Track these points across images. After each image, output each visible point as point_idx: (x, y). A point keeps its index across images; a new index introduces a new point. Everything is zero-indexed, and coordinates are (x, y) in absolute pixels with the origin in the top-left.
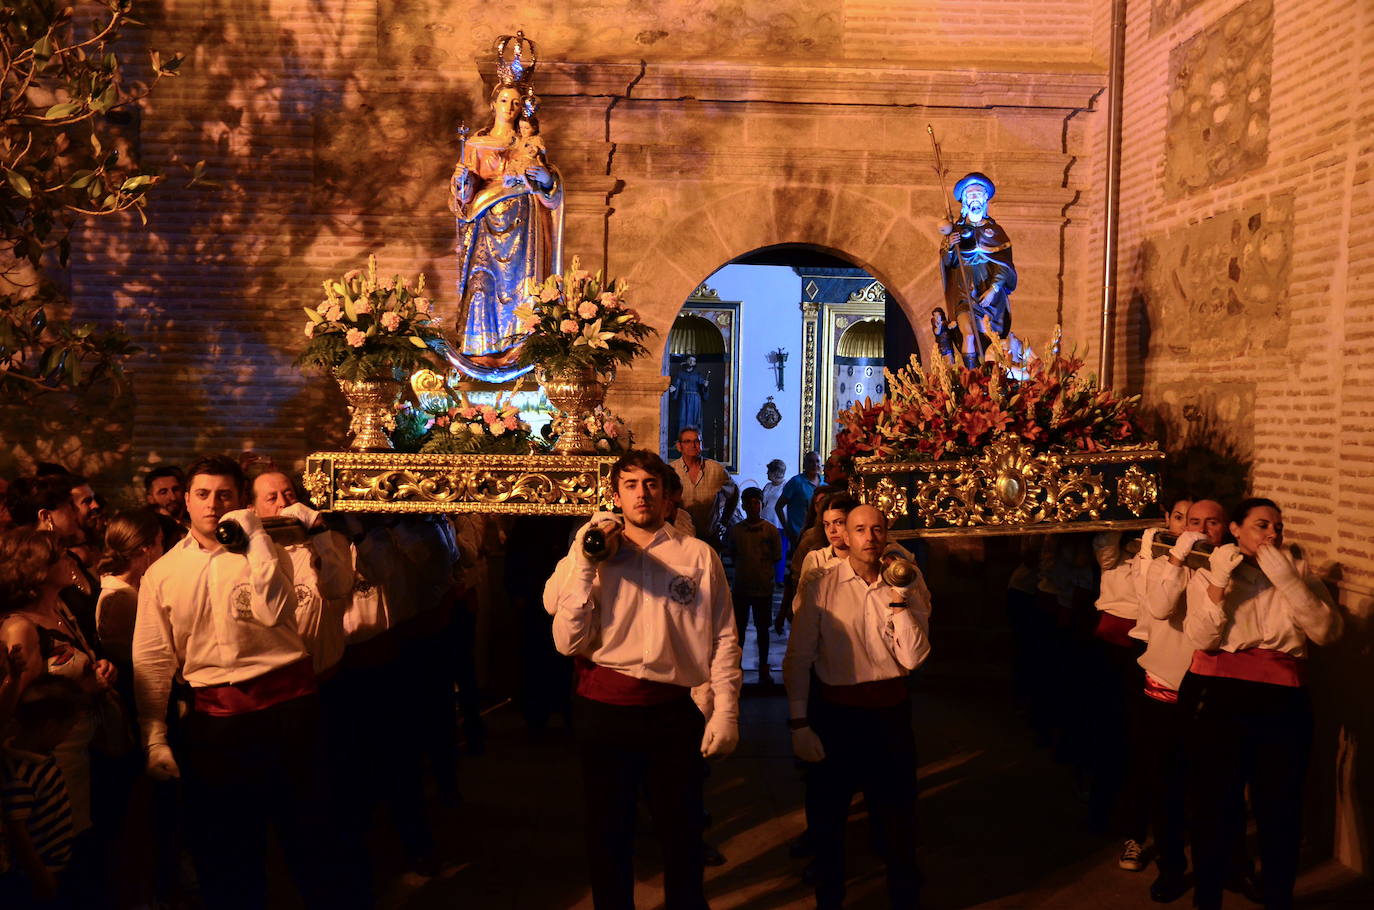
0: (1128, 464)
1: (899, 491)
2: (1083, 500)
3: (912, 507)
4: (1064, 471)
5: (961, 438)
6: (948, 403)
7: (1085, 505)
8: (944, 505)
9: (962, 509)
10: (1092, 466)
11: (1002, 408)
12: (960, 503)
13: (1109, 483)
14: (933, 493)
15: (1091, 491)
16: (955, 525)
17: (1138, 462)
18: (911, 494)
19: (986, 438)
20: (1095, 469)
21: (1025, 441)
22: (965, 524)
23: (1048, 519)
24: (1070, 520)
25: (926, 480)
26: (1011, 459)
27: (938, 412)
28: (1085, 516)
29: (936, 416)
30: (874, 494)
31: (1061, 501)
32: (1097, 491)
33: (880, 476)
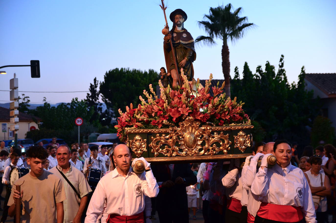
0: (239, 131)
1: (143, 141)
2: (221, 146)
3: (148, 148)
4: (213, 133)
5: (170, 119)
6: (165, 104)
7: (221, 148)
8: (162, 147)
9: (170, 149)
10: (223, 131)
11: (187, 107)
12: (169, 147)
13: (231, 138)
14: (158, 142)
15: (223, 142)
16: (167, 156)
17: (242, 130)
18: (148, 143)
19: (180, 119)
20: (225, 132)
21: (196, 120)
22: (171, 156)
23: (206, 154)
24: (215, 154)
25: (155, 137)
26: (190, 128)
27: (160, 108)
28: (221, 153)
29: (160, 110)
30: (133, 142)
31: (212, 146)
32: (226, 142)
33: (135, 134)
